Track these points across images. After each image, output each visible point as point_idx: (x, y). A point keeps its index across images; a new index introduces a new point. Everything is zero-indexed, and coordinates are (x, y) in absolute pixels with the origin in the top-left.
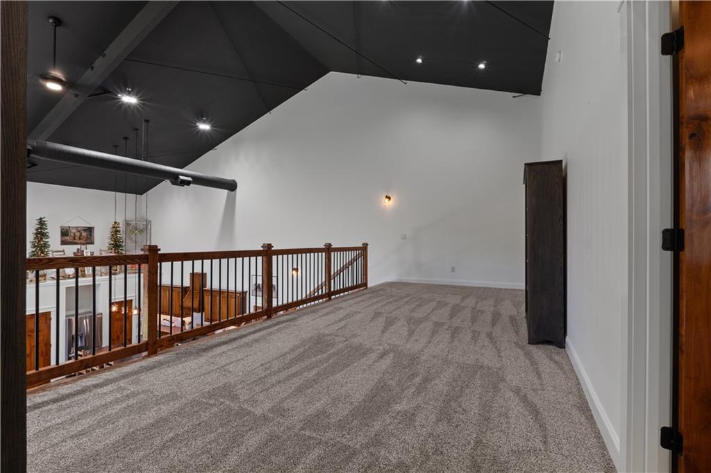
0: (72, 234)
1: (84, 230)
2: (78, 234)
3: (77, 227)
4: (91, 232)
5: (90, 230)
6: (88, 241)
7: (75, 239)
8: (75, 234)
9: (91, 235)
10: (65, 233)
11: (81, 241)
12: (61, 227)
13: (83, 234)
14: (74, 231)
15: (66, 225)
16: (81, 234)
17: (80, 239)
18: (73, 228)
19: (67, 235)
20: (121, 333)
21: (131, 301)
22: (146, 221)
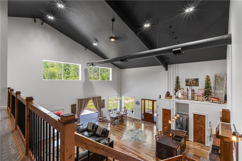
0: (190, 82)
1: (194, 80)
2: (192, 82)
3: (191, 79)
5: (197, 80)
6: (196, 85)
7: (191, 84)
8: (191, 82)
9: (197, 82)
10: (187, 81)
11: (193, 85)
12: (186, 79)
13: (194, 82)
14: (190, 80)
15: (187, 78)
16: (193, 82)
17: (193, 84)
18: (190, 79)
20: (199, 130)
21: (205, 116)
22: (224, 74)
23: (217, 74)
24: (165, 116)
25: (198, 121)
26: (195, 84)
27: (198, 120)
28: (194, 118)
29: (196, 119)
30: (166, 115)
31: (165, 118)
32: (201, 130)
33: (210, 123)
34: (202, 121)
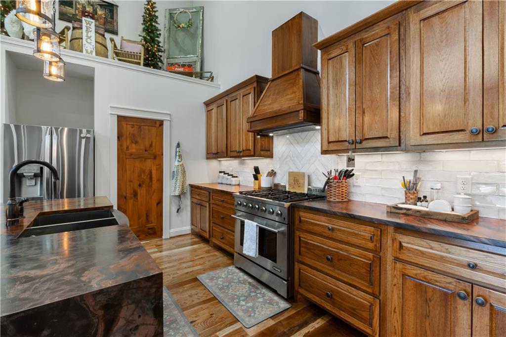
0: (79, 6)
1: (101, 6)
2: (89, 9)
4: (112, 12)
5: (110, 8)
6: (107, 27)
8: (84, 7)
9: (112, 18)
13: (99, 12)
16: (95, 10)
20: (140, 185)
21: (161, 123)
22: (195, 8)
23: (175, 10)
25: (134, 146)
26: (102, 21)
27: (136, 142)
28: (120, 137)
29: (129, 142)
32: (148, 180)
33: (178, 145)
34: (151, 146)
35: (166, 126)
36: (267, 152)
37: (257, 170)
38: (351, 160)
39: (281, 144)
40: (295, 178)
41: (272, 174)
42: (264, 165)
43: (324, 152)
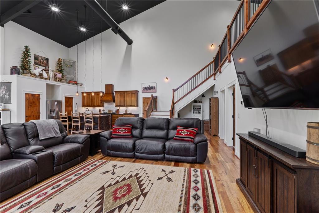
0: (39, 60)
1: (45, 59)
3: (42, 57)
4: (48, 61)
7: (40, 63)
8: (40, 60)
9: (48, 63)
10: (36, 58)
11: (44, 65)
12: (34, 54)
14: (40, 58)
15: (37, 54)
16: (43, 61)
17: (43, 63)
18: (40, 56)
19: (37, 60)
21: (72, 98)
22: (73, 61)
23: (66, 60)
24: (29, 106)
25: (68, 104)
26: (45, 64)
28: (65, 102)
30: (31, 103)
31: (30, 108)
33: (76, 104)
34: (71, 103)
35: (74, 98)
36: (103, 106)
37: (100, 110)
38: (119, 108)
39: (106, 105)
40: (110, 111)
41: (104, 110)
42: (102, 108)
43: (115, 107)
